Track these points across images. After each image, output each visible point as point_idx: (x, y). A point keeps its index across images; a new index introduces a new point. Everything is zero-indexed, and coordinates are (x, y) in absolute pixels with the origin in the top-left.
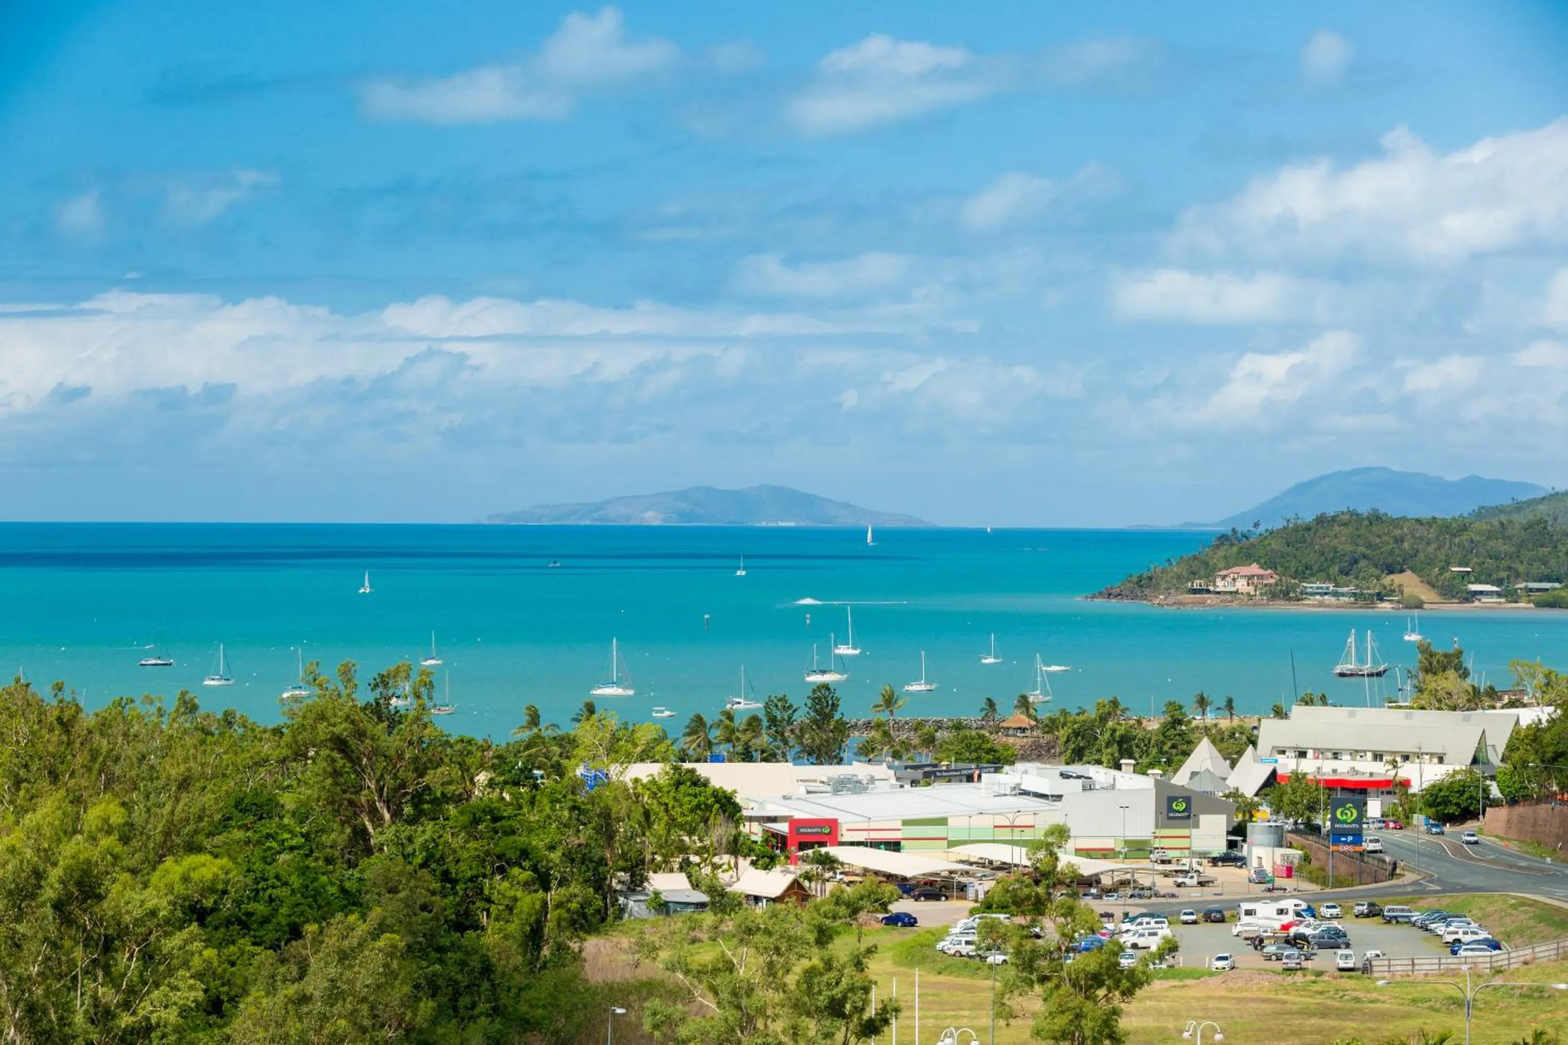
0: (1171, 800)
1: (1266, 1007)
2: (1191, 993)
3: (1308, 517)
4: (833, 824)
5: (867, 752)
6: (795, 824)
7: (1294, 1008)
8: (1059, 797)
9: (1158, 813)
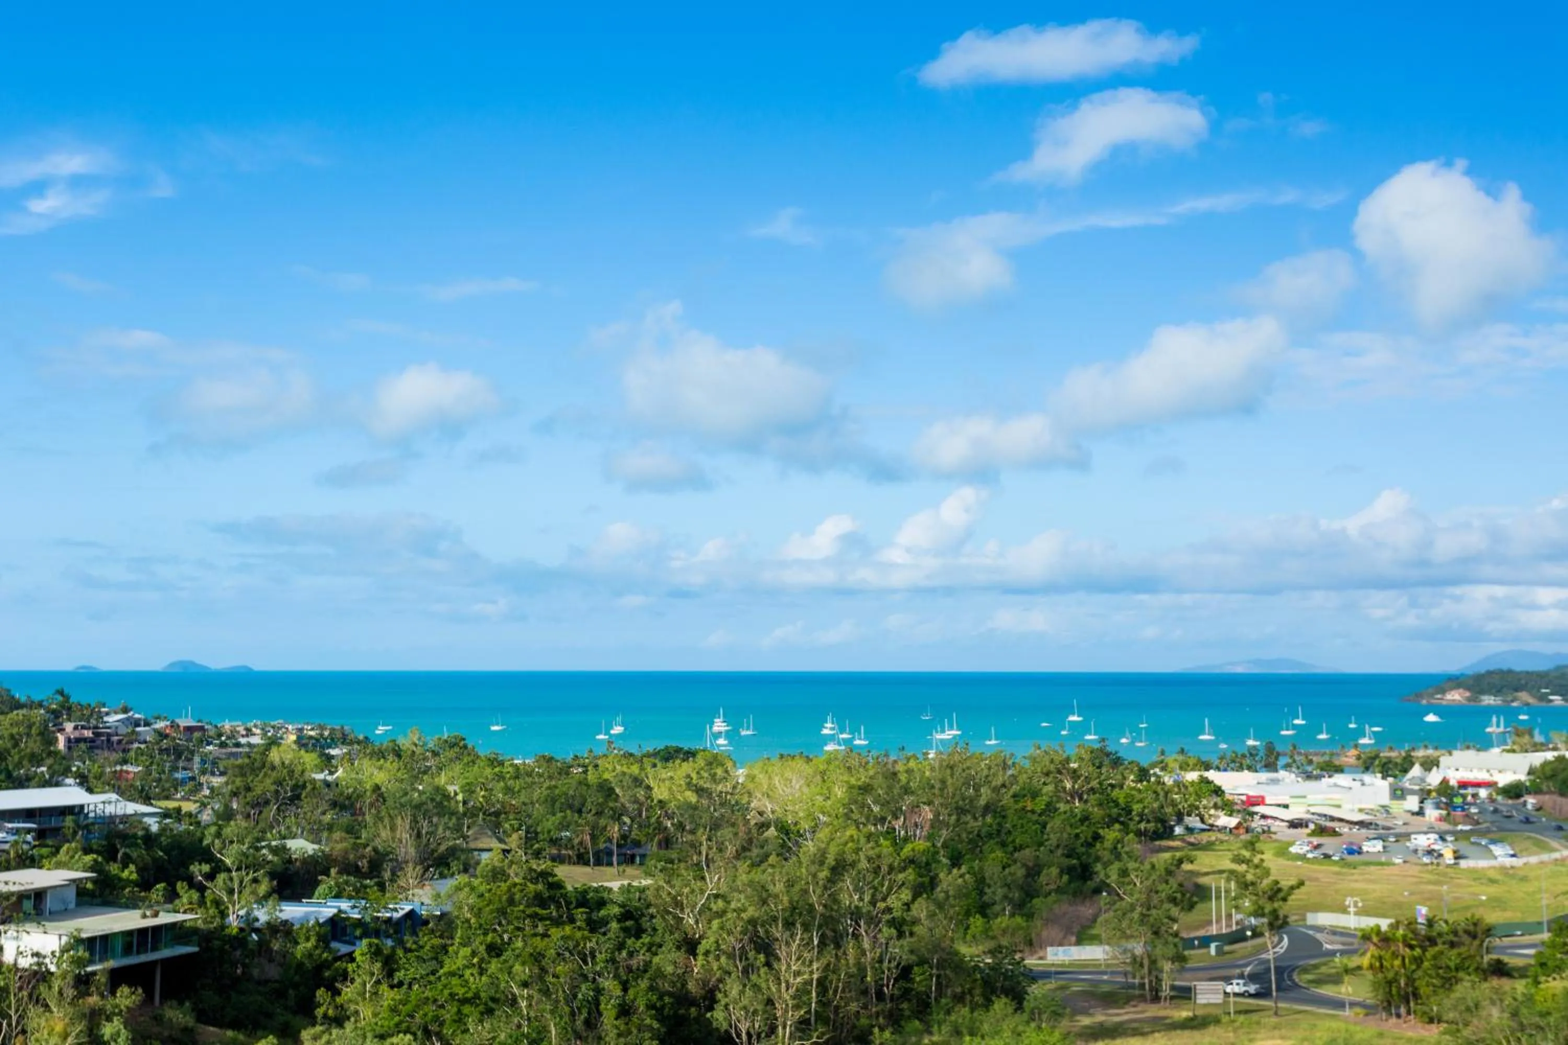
0: (1395, 790)
1: (1415, 880)
2: (1385, 872)
3: (1483, 671)
4: (1263, 798)
5: (1287, 767)
6: (1248, 797)
7: (1425, 880)
8: (1350, 788)
9: (1391, 795)
